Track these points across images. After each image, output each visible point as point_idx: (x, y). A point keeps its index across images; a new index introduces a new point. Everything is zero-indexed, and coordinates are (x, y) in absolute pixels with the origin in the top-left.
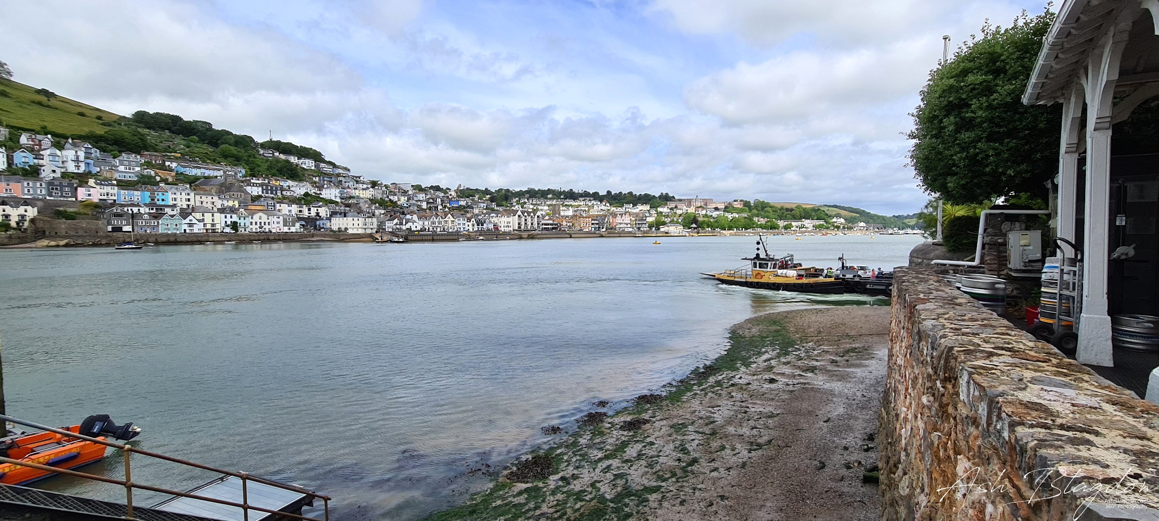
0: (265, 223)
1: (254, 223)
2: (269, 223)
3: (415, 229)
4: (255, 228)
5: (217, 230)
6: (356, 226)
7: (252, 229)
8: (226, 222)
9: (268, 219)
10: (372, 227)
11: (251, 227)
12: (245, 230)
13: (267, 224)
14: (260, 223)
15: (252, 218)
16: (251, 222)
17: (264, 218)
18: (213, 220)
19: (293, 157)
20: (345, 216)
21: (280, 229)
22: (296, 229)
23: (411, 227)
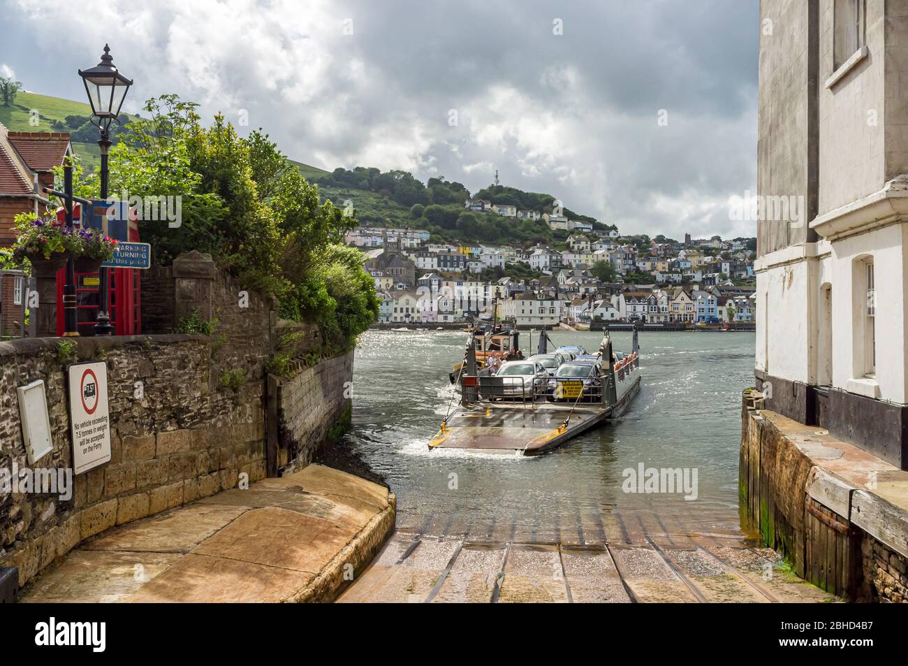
1: (399, 310)
2: (418, 309)
3: (610, 319)
6: (527, 313)
7: (396, 318)
10: (552, 315)
11: (395, 315)
12: (387, 320)
13: (416, 310)
14: (407, 309)
15: (397, 303)
16: (396, 309)
19: (509, 209)
20: (514, 299)
21: (433, 319)
22: (455, 318)
23: (602, 314)
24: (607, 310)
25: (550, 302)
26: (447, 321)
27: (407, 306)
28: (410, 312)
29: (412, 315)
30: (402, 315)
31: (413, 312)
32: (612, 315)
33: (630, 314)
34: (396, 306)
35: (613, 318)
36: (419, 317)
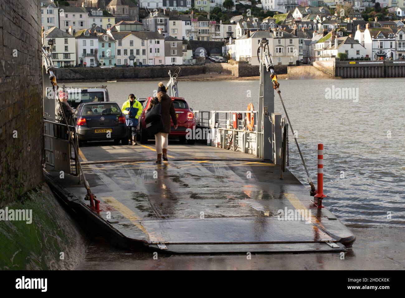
0: (138, 52)
1: (122, 52)
2: (144, 51)
3: (355, 56)
4: (122, 59)
5: (71, 63)
7: (119, 60)
8: (85, 50)
9: (143, 44)
11: (119, 57)
12: (110, 62)
13: (141, 52)
14: (132, 51)
15: (120, 44)
16: (119, 51)
17: (137, 42)
18: (66, 48)
20: (249, 36)
21: (160, 61)
22: (184, 61)
23: (347, 51)
24: (352, 47)
25: (288, 40)
26: (176, 63)
27: (132, 48)
28: (135, 54)
29: (138, 57)
30: (127, 57)
31: (138, 53)
32: (358, 52)
33: (377, 51)
34: (119, 48)
35: (358, 56)
36: (144, 60)
